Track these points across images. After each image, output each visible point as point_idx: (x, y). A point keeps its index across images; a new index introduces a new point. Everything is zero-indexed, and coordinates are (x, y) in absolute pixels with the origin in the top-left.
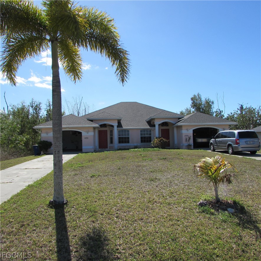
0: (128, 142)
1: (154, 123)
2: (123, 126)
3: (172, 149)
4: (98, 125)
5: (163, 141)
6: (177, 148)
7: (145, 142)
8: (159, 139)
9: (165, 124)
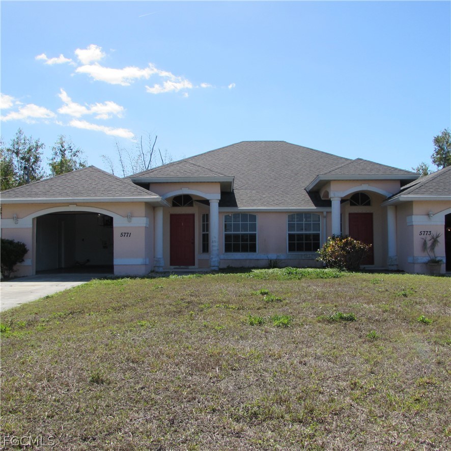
0: (253, 249)
1: (327, 194)
2: (238, 203)
3: (379, 272)
4: (157, 197)
5: (354, 247)
6: (395, 268)
7: (300, 248)
8: (341, 240)
9: (359, 198)
